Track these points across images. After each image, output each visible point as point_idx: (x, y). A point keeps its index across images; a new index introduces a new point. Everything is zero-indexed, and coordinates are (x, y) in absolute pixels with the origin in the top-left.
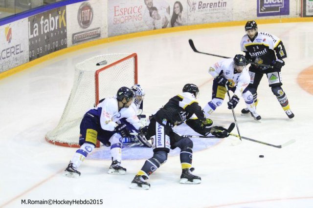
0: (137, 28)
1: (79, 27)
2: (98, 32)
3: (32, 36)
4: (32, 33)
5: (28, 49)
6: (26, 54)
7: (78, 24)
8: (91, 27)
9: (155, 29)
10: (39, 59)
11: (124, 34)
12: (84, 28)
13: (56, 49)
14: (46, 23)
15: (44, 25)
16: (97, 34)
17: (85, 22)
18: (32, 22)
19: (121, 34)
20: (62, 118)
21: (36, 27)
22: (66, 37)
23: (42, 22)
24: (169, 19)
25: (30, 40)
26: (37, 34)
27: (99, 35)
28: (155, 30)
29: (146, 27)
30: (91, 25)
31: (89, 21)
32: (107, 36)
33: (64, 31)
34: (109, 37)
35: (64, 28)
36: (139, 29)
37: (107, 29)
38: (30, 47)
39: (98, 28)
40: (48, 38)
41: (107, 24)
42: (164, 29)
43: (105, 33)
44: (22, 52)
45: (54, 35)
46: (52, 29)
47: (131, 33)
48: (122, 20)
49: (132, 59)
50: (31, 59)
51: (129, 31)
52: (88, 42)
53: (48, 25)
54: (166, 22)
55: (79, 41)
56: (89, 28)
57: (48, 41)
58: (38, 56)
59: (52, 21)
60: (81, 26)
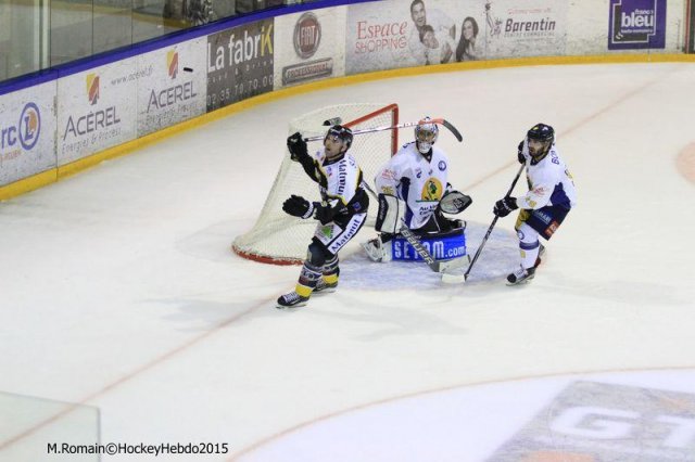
0: (397, 61)
1: (295, 55)
2: (329, 66)
3: (212, 69)
4: (213, 64)
5: (205, 90)
6: (202, 100)
7: (293, 50)
8: (317, 56)
9: (428, 63)
10: (224, 109)
11: (375, 70)
12: (303, 57)
13: (254, 94)
14: (239, 46)
15: (234, 49)
16: (327, 69)
17: (307, 49)
18: (215, 44)
19: (367, 71)
20: (263, 212)
21: (220, 52)
22: (272, 73)
23: (231, 45)
24: (454, 47)
25: (209, 75)
26: (222, 65)
27: (329, 71)
28: (428, 67)
29: (412, 60)
30: (316, 54)
31: (313, 46)
32: (343, 73)
33: (268, 63)
34: (347, 74)
35: (269, 57)
36: (399, 64)
37: (344, 61)
38: (209, 89)
39: (329, 59)
40: (240, 72)
41: (344, 51)
42: (444, 65)
43: (339, 67)
44: (194, 95)
45: (251, 69)
46: (249, 58)
47: (385, 70)
48: (371, 46)
49: (389, 114)
50: (210, 109)
51: (381, 66)
52: (310, 84)
53: (241, 50)
54: (449, 53)
55: (294, 81)
56: (312, 59)
57: (241, 78)
58: (222, 104)
59: (249, 43)
60: (299, 54)
